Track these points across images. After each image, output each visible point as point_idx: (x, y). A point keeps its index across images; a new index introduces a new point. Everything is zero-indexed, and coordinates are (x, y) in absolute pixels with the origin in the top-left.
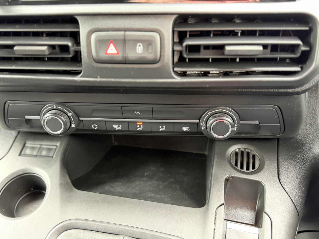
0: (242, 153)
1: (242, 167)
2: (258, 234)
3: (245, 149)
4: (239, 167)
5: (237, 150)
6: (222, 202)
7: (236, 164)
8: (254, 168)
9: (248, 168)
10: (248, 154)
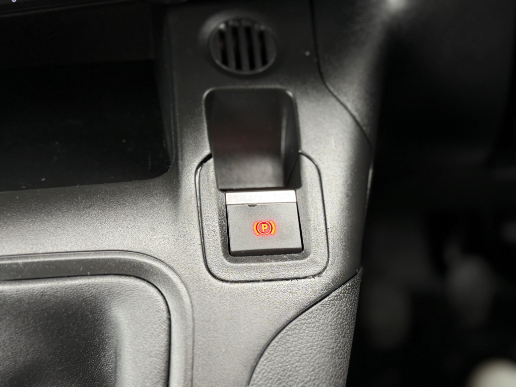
0: (235, 31)
1: (239, 66)
2: (295, 201)
3: (239, 20)
4: (232, 68)
5: (222, 26)
6: (207, 151)
7: (225, 61)
8: (264, 62)
9: (252, 66)
10: (248, 31)
